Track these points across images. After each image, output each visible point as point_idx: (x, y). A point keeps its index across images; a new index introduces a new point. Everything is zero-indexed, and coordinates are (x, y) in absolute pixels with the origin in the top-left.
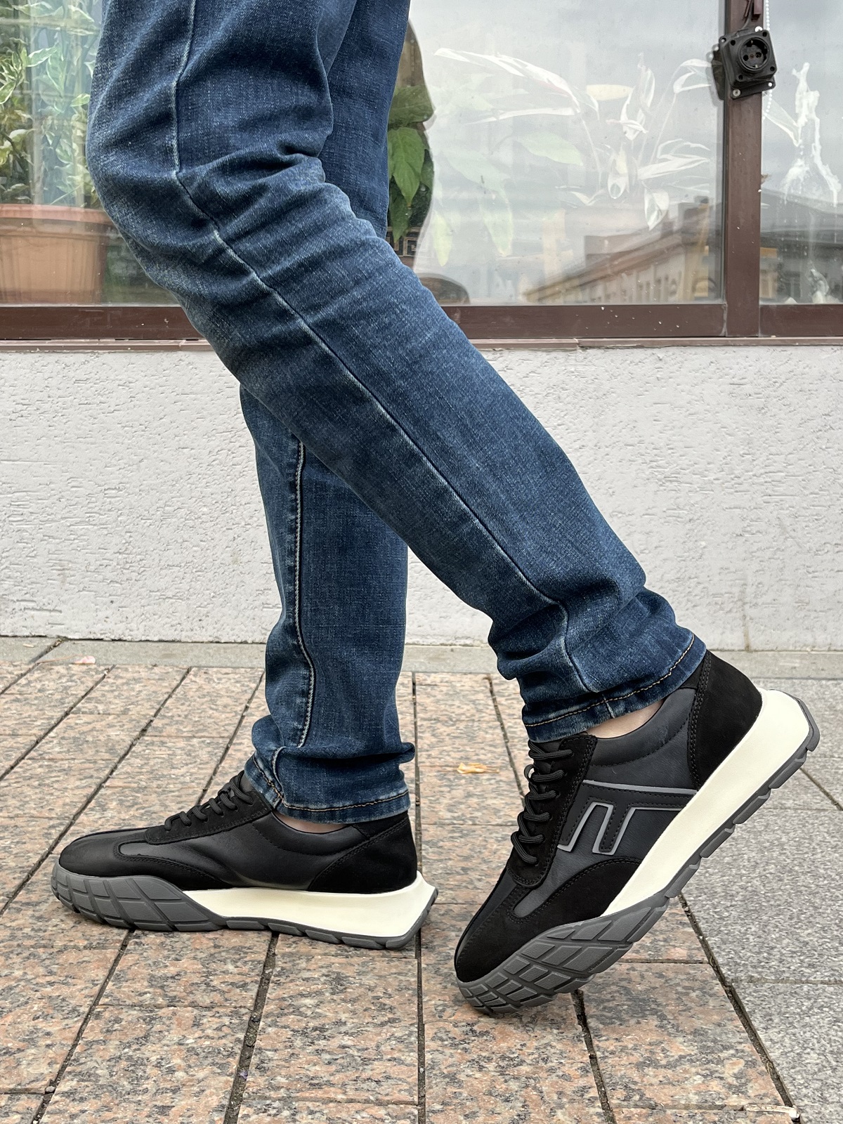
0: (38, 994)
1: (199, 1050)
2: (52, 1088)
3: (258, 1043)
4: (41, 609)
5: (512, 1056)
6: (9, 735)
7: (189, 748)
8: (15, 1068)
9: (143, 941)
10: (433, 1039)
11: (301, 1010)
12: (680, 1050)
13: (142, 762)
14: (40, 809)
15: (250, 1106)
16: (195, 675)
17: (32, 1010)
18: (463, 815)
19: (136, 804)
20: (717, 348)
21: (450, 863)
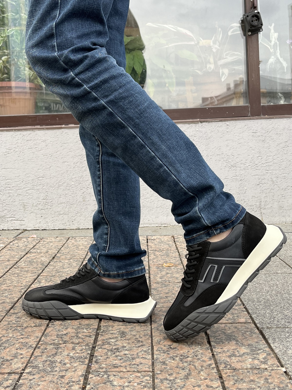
0: (18, 342)
1: (75, 357)
2: (23, 371)
3: (95, 354)
4: (17, 220)
5: (184, 355)
6: (7, 261)
7: (69, 262)
8: (10, 365)
9: (54, 324)
10: (157, 351)
11: (110, 343)
12: (244, 351)
13: (53, 267)
14: (18, 284)
15: (93, 374)
16: (71, 240)
17: (16, 347)
18: (165, 280)
19: (51, 281)
20: (247, 120)
21: (161, 295)
